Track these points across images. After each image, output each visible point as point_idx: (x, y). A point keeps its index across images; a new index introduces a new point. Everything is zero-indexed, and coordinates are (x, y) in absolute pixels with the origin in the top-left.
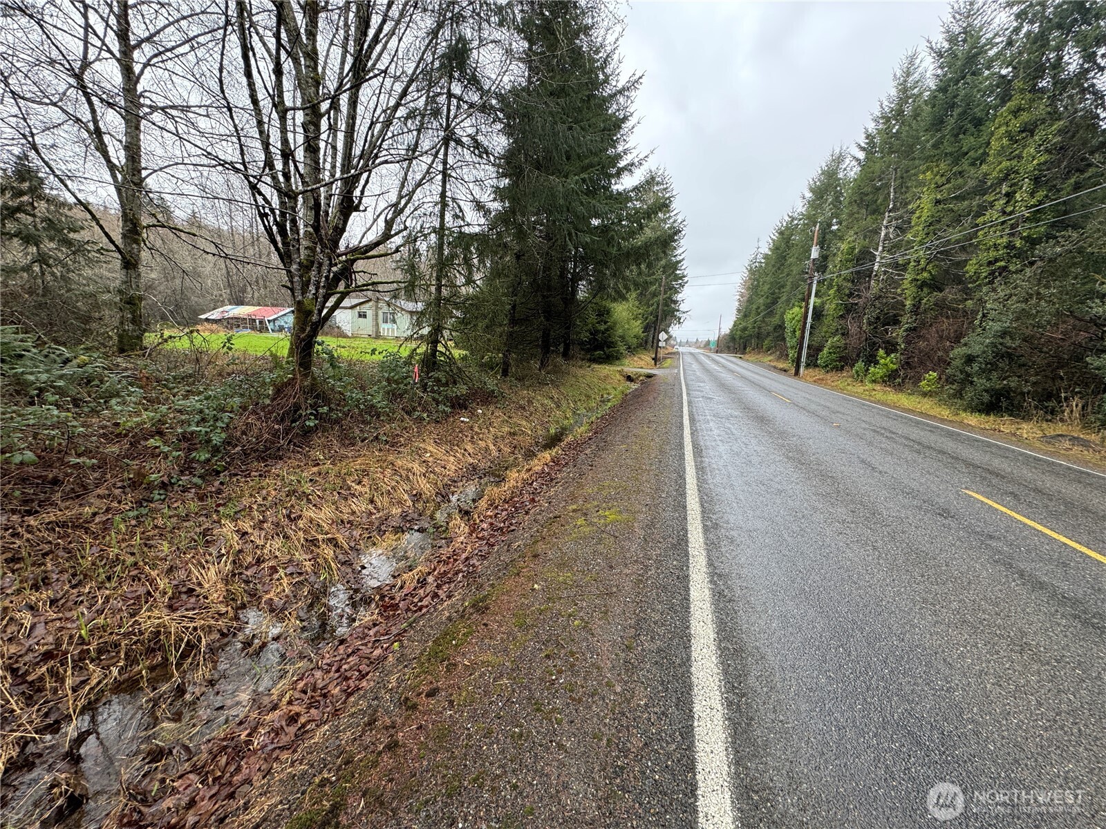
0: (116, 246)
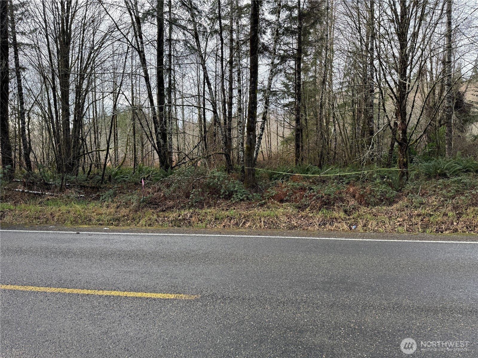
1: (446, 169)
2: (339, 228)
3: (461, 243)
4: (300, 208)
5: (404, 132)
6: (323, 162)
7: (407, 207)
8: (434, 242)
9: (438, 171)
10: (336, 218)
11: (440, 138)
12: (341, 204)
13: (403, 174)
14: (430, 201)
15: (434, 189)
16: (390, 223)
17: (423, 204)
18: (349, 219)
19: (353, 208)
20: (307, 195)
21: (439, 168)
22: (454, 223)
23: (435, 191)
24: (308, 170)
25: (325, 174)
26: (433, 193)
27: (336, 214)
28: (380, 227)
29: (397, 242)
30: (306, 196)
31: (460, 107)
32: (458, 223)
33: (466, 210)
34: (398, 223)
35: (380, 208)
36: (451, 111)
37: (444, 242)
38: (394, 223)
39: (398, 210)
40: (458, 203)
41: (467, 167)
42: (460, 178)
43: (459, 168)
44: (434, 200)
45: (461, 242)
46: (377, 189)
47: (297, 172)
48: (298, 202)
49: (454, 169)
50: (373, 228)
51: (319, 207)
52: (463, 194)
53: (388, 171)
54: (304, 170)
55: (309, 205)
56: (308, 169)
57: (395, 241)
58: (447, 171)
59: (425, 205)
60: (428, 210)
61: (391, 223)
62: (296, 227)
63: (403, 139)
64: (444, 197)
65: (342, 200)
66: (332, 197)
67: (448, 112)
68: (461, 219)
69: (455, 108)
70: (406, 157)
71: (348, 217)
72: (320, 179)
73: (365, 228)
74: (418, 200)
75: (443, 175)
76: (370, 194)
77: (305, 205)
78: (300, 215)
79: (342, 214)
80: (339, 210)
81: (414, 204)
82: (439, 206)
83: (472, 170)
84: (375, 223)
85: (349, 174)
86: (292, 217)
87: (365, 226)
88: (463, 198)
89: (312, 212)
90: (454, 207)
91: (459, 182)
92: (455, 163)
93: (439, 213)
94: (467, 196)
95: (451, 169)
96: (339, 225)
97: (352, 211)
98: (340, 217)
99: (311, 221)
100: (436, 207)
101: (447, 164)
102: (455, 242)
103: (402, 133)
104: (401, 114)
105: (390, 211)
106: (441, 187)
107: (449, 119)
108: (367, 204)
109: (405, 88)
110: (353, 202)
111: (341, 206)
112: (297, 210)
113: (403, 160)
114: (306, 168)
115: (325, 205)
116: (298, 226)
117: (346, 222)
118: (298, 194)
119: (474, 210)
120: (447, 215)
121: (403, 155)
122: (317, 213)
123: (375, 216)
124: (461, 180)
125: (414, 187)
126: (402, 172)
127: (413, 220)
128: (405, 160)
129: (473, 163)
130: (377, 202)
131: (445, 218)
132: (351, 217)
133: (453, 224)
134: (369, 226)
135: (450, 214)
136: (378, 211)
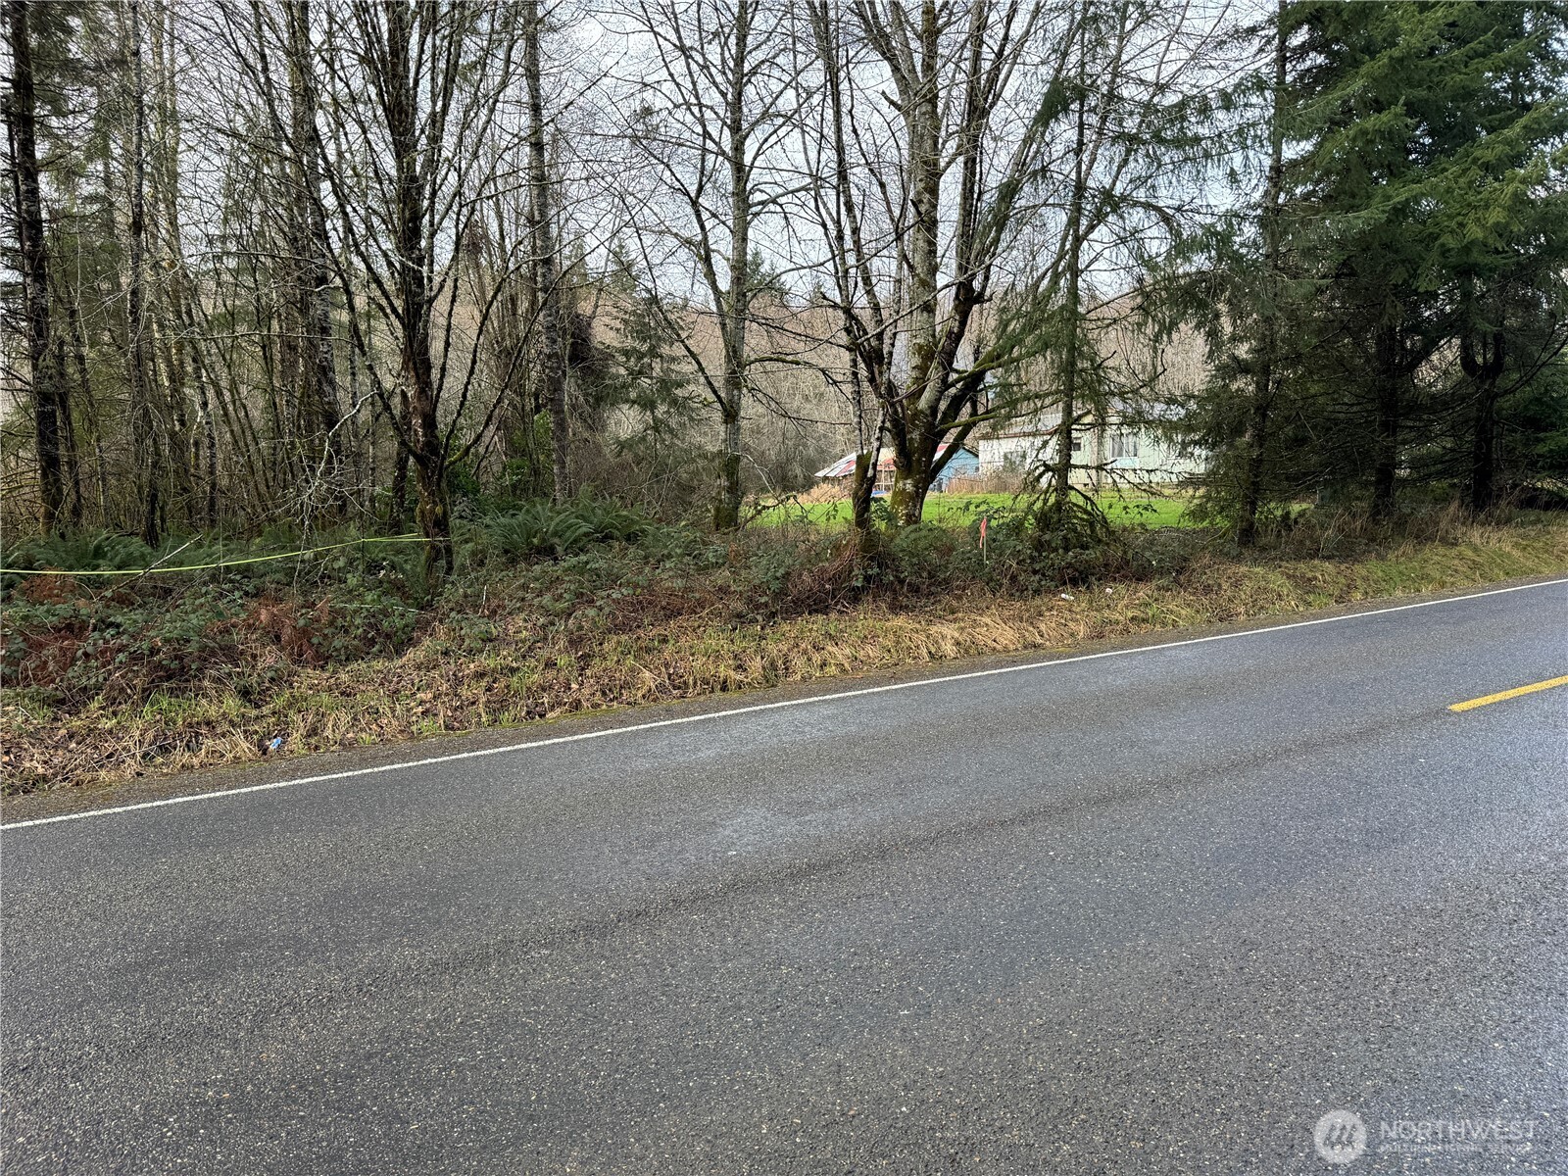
0: (718, 397)
1: (555, 534)
2: (223, 756)
3: (575, 741)
4: (62, 702)
5: (430, 423)
6: (163, 520)
7: (446, 653)
8: (509, 748)
9: (535, 541)
10: (208, 724)
11: (538, 444)
12: (227, 668)
13: (436, 554)
14: (511, 630)
15: (520, 594)
16: (393, 711)
17: (491, 641)
18: (257, 718)
19: (272, 680)
20: (90, 650)
21: (536, 532)
22: (573, 685)
23: (523, 599)
24: (98, 552)
25: (170, 563)
26: (518, 605)
27: (208, 709)
28: (361, 730)
29: (401, 769)
30: (86, 654)
31: (584, 359)
32: (581, 684)
33: (601, 644)
34: (420, 709)
35: (365, 666)
36: (559, 368)
37: (534, 744)
38: (408, 710)
39: (419, 668)
40: (581, 628)
41: (606, 528)
42: (583, 558)
43: (584, 529)
44: (520, 626)
45: (576, 738)
46: (356, 605)
47: (50, 564)
48: (53, 681)
49: (573, 532)
50: (339, 737)
51: (144, 690)
52: (593, 601)
53: (391, 544)
54: (84, 555)
55: (98, 688)
56: (98, 548)
57: (396, 766)
58: (556, 540)
59: (496, 643)
60: (507, 656)
61: (398, 712)
62: (44, 778)
63: (427, 444)
64: (547, 613)
65: (232, 654)
66: (192, 648)
67: (551, 368)
68: (588, 672)
69: (570, 360)
70: (442, 500)
71: (254, 713)
72: (150, 584)
73: (313, 741)
74: (476, 630)
75: (548, 551)
76: (332, 623)
77: (85, 689)
78: (63, 732)
79: (232, 704)
80: (220, 694)
81: (467, 642)
82: (535, 642)
83: (617, 533)
84: (345, 718)
85: (263, 563)
86: (25, 743)
87: (313, 732)
88: (591, 612)
89: (115, 714)
90: (571, 642)
91: (581, 569)
92: (577, 517)
93: (533, 663)
94: (601, 609)
95: (568, 534)
96: (221, 745)
97: (268, 689)
98: (224, 713)
99: (109, 746)
100: (528, 644)
101: (557, 520)
102: (561, 740)
103: (424, 426)
104: (415, 364)
105: (394, 674)
106: (538, 586)
107: (555, 390)
108: (322, 660)
109: (420, 284)
110: (270, 658)
111: (230, 675)
112: (49, 712)
113: (432, 511)
114: (92, 547)
115: (169, 678)
116: (55, 775)
117: (245, 732)
118: (51, 650)
119: (619, 642)
120: (556, 664)
121: (432, 494)
122: (137, 713)
123: (348, 696)
124: (587, 563)
125: (469, 591)
126: (433, 547)
127: (464, 692)
128: (439, 509)
129: (620, 516)
130: (356, 648)
131: (551, 674)
132: (266, 710)
133: (570, 689)
134: (328, 733)
135: (562, 661)
136: (357, 678)
